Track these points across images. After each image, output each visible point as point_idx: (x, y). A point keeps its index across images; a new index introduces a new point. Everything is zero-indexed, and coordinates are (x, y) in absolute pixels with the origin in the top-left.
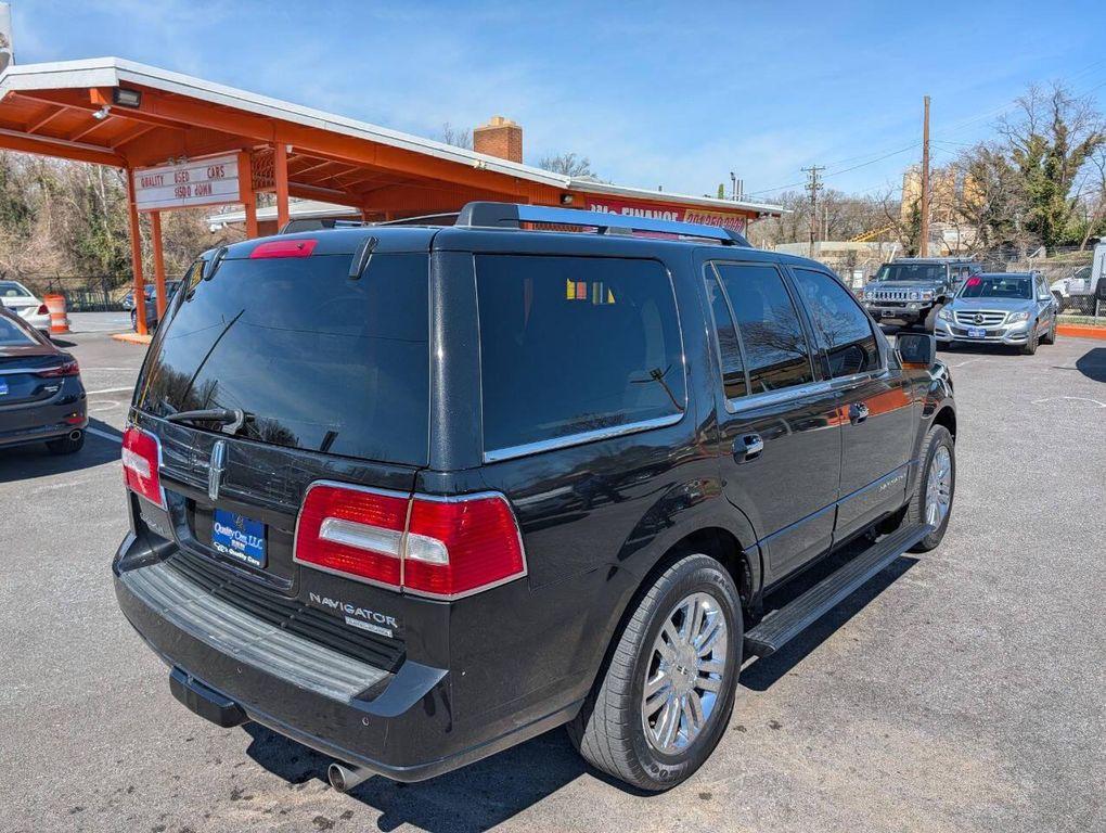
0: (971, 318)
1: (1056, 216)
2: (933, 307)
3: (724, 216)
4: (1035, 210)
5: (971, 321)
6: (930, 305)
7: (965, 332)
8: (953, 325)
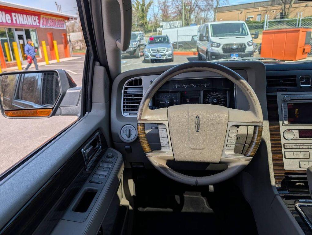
0: (156, 51)
1: (146, 23)
2: (137, 48)
3: (57, 18)
4: (141, 21)
5: (156, 52)
6: (136, 48)
7: (155, 56)
8: (150, 54)
